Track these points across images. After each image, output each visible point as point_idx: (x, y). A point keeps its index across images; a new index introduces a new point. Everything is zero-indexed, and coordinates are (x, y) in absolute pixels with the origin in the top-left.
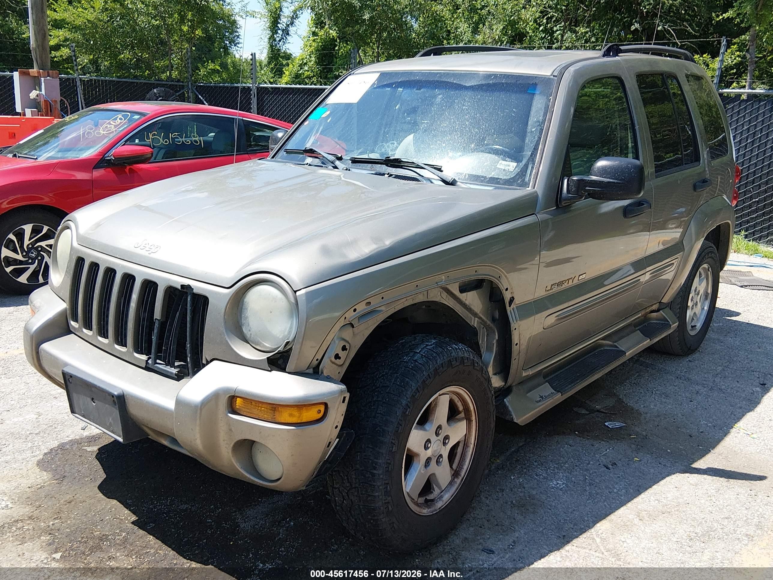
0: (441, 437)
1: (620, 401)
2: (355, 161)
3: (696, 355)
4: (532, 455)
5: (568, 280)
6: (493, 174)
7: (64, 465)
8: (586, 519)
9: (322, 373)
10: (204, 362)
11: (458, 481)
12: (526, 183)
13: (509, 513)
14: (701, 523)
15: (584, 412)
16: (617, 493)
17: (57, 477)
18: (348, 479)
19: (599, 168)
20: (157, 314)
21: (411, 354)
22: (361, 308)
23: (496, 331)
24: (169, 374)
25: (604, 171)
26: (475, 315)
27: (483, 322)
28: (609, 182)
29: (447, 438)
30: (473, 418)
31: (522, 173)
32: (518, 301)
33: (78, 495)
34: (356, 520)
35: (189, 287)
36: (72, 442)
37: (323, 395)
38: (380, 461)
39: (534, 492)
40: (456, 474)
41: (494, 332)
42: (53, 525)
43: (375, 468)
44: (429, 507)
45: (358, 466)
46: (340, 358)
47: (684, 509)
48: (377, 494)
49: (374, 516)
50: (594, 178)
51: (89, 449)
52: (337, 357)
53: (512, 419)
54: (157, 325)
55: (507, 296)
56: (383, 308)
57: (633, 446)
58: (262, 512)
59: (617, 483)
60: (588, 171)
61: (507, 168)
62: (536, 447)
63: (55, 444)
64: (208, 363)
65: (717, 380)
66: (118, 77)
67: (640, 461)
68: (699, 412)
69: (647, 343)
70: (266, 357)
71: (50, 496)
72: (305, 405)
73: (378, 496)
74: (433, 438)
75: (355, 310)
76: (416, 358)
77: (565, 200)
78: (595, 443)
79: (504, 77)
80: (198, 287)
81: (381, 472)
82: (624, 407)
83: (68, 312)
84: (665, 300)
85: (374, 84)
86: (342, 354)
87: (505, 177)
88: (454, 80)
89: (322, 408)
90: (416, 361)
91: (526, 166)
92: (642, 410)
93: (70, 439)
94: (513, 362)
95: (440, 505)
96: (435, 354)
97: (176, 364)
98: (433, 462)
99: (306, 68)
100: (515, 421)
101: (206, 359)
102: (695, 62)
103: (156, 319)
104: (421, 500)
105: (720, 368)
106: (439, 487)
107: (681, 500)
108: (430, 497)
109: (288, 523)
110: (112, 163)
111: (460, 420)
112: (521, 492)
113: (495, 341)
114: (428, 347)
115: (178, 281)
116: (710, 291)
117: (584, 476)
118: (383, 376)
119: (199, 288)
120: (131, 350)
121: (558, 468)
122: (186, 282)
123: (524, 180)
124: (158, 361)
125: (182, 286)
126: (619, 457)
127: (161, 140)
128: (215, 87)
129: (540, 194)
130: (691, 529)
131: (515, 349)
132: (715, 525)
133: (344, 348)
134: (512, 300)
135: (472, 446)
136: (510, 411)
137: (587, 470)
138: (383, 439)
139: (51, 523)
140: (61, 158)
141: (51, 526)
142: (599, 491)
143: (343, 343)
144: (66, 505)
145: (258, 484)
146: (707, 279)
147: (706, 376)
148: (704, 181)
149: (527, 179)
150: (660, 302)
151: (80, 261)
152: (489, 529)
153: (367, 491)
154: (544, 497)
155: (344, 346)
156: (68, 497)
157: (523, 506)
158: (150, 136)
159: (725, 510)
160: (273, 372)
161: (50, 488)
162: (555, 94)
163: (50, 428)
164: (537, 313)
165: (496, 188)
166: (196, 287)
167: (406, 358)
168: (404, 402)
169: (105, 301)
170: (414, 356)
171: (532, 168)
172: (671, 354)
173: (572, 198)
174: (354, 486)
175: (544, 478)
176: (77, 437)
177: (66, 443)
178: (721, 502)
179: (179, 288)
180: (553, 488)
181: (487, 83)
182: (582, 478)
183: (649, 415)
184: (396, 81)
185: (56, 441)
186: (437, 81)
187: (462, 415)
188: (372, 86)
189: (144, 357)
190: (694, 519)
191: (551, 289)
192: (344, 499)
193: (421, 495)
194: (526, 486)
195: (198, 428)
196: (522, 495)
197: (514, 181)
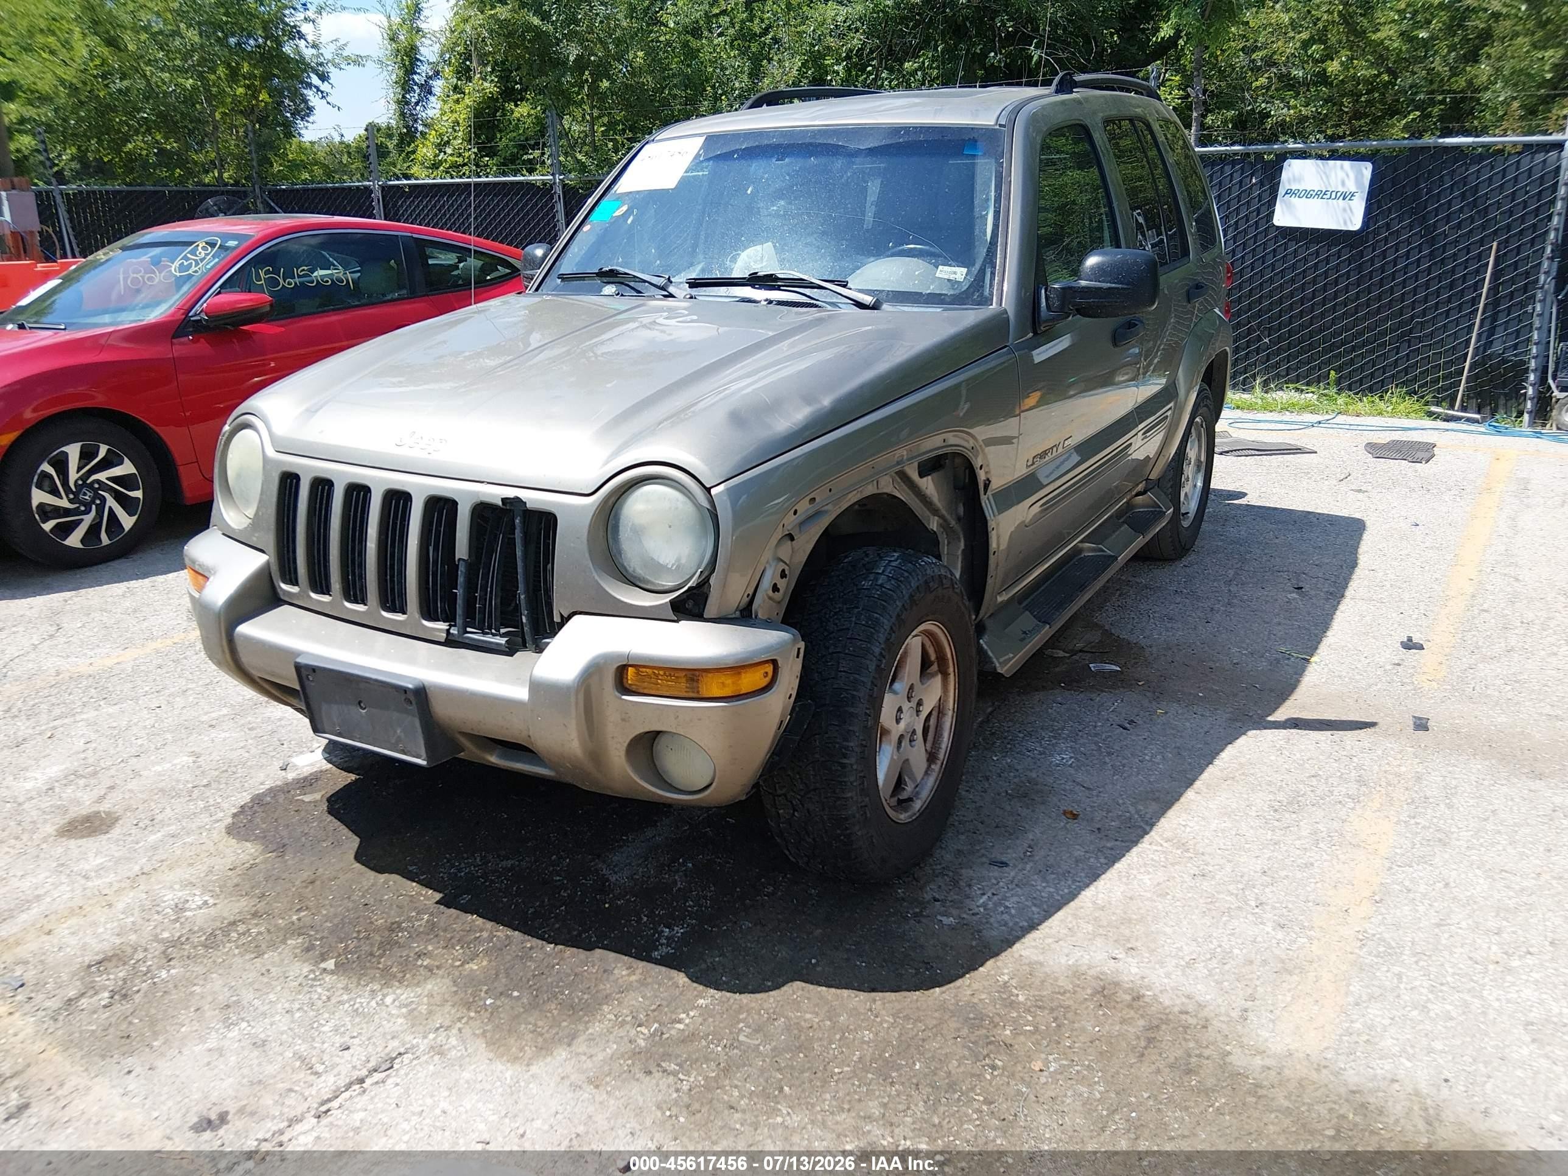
0: (913, 704)
1: (1107, 634)
2: (694, 284)
3: (1192, 557)
4: (1010, 724)
5: (1052, 448)
6: (932, 289)
7: (276, 828)
8: (1121, 801)
9: (756, 616)
10: (557, 619)
11: (936, 767)
12: (986, 298)
13: (1008, 808)
14: (1281, 786)
15: (1061, 654)
16: (1151, 761)
17: (271, 847)
18: (801, 779)
19: (1092, 268)
20: (462, 549)
21: (872, 577)
22: (804, 507)
23: (962, 536)
24: (494, 647)
25: (1100, 272)
26: (935, 512)
27: (945, 525)
28: (1110, 288)
29: (920, 703)
30: (951, 670)
31: (978, 283)
32: (996, 484)
33: (320, 870)
34: (814, 839)
35: (517, 500)
36: (273, 792)
37: (768, 649)
38: (851, 744)
39: (1034, 775)
40: (932, 758)
41: (959, 539)
42: (299, 919)
43: (845, 756)
44: (906, 810)
45: (817, 756)
46: (778, 590)
47: (1252, 771)
48: (849, 795)
49: (847, 829)
50: (1083, 283)
51: (307, 798)
52: (775, 588)
53: (995, 668)
54: (462, 568)
55: (982, 476)
56: (829, 507)
57: (1148, 694)
58: (636, 855)
59: (1146, 748)
60: (1076, 273)
61: (952, 277)
62: (1013, 711)
63: (245, 798)
64: (565, 620)
65: (1233, 589)
66: (130, 184)
67: (1166, 713)
68: (1223, 636)
69: (1140, 541)
70: (668, 600)
71: (273, 878)
72: (743, 667)
73: (852, 798)
74: (906, 706)
75: (795, 513)
76: (880, 582)
77: (1045, 321)
78: (1093, 696)
79: (921, 132)
80: (533, 499)
81: (853, 760)
82: (1116, 641)
83: (275, 569)
84: (1153, 476)
85: (698, 155)
86: (782, 584)
87: (952, 292)
88: (838, 140)
89: (769, 669)
90: (881, 586)
91: (982, 271)
92: (1143, 643)
93: (268, 787)
94: (990, 581)
95: (918, 805)
96: (906, 574)
97: (503, 631)
98: (905, 743)
99: (449, 151)
100: (999, 670)
101: (562, 616)
102: (1159, 99)
103: (459, 560)
104: (894, 801)
105: (1231, 573)
106: (913, 779)
107: (1243, 760)
108: (904, 795)
109: (684, 864)
110: (204, 327)
111: (933, 675)
112: (1015, 777)
113: (960, 552)
114: (894, 564)
115: (495, 494)
116: (1203, 458)
117: (1096, 743)
118: (836, 613)
119: (536, 501)
120: (417, 615)
121: (1055, 738)
122: (511, 493)
123: (982, 294)
124: (469, 629)
125: (504, 500)
126: (1136, 711)
127: (281, 281)
128: (305, 190)
129: (1011, 314)
130: (1271, 797)
131: (992, 560)
132: (1301, 786)
133: (783, 575)
134: (987, 486)
135: (950, 713)
136: (990, 658)
137: (1096, 735)
138: (852, 710)
139: (295, 917)
140: (111, 324)
141: (296, 922)
142: (1125, 761)
143: (782, 566)
144: (306, 887)
145: (669, 801)
146: (1199, 441)
147: (1215, 584)
148: (1198, 286)
149: (987, 293)
150: (1147, 479)
151: (289, 481)
152: (988, 833)
153: (834, 792)
154: (1050, 780)
155: (783, 571)
156: (306, 875)
157: (1025, 795)
158: (262, 274)
159: (1307, 765)
160: (682, 623)
161: (269, 866)
162: (1008, 155)
163: (226, 775)
164: (1019, 503)
165: (946, 310)
166: (531, 500)
167: (866, 584)
168: (877, 651)
169: (353, 541)
170: (876, 579)
171: (993, 274)
172: (1160, 560)
173: (1053, 319)
174: (812, 788)
175: (1041, 753)
176: (279, 783)
177: (264, 794)
178: (1298, 755)
179: (500, 503)
180: (1058, 765)
181: (894, 142)
182: (1094, 747)
183: (1154, 649)
184: (738, 147)
185: (245, 794)
186: (811, 144)
187: (935, 667)
188: (695, 158)
189: (442, 626)
190: (1270, 783)
191: (1033, 463)
192: (795, 810)
193: (893, 795)
194: (1019, 767)
195: (574, 722)
196: (1016, 780)
197: (967, 298)
